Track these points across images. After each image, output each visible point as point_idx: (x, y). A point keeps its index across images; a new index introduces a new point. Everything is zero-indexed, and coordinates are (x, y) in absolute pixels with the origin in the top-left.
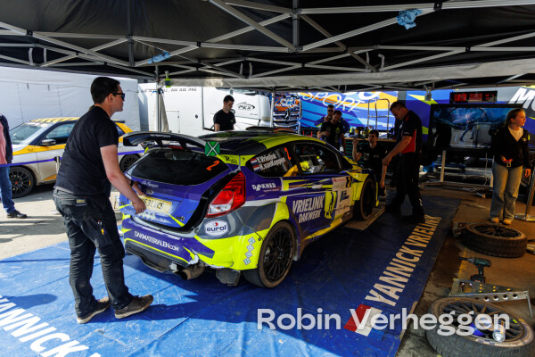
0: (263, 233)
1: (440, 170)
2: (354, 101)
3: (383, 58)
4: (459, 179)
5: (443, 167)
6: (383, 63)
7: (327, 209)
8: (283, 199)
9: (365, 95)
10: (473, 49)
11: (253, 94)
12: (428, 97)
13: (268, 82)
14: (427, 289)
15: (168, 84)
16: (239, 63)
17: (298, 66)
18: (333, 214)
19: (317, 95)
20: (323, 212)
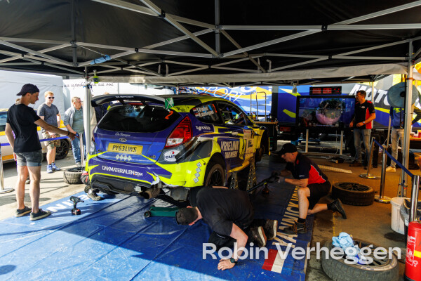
0: (207, 160)
1: (305, 144)
2: (238, 94)
3: (270, 63)
4: (317, 150)
5: (307, 142)
6: (270, 66)
7: (240, 152)
8: (215, 139)
9: (246, 89)
10: (333, 57)
11: (161, 89)
12: (295, 91)
13: (181, 79)
14: (314, 233)
15: (96, 80)
16: (158, 65)
17: (206, 67)
18: (244, 157)
19: (209, 89)
20: (238, 154)
